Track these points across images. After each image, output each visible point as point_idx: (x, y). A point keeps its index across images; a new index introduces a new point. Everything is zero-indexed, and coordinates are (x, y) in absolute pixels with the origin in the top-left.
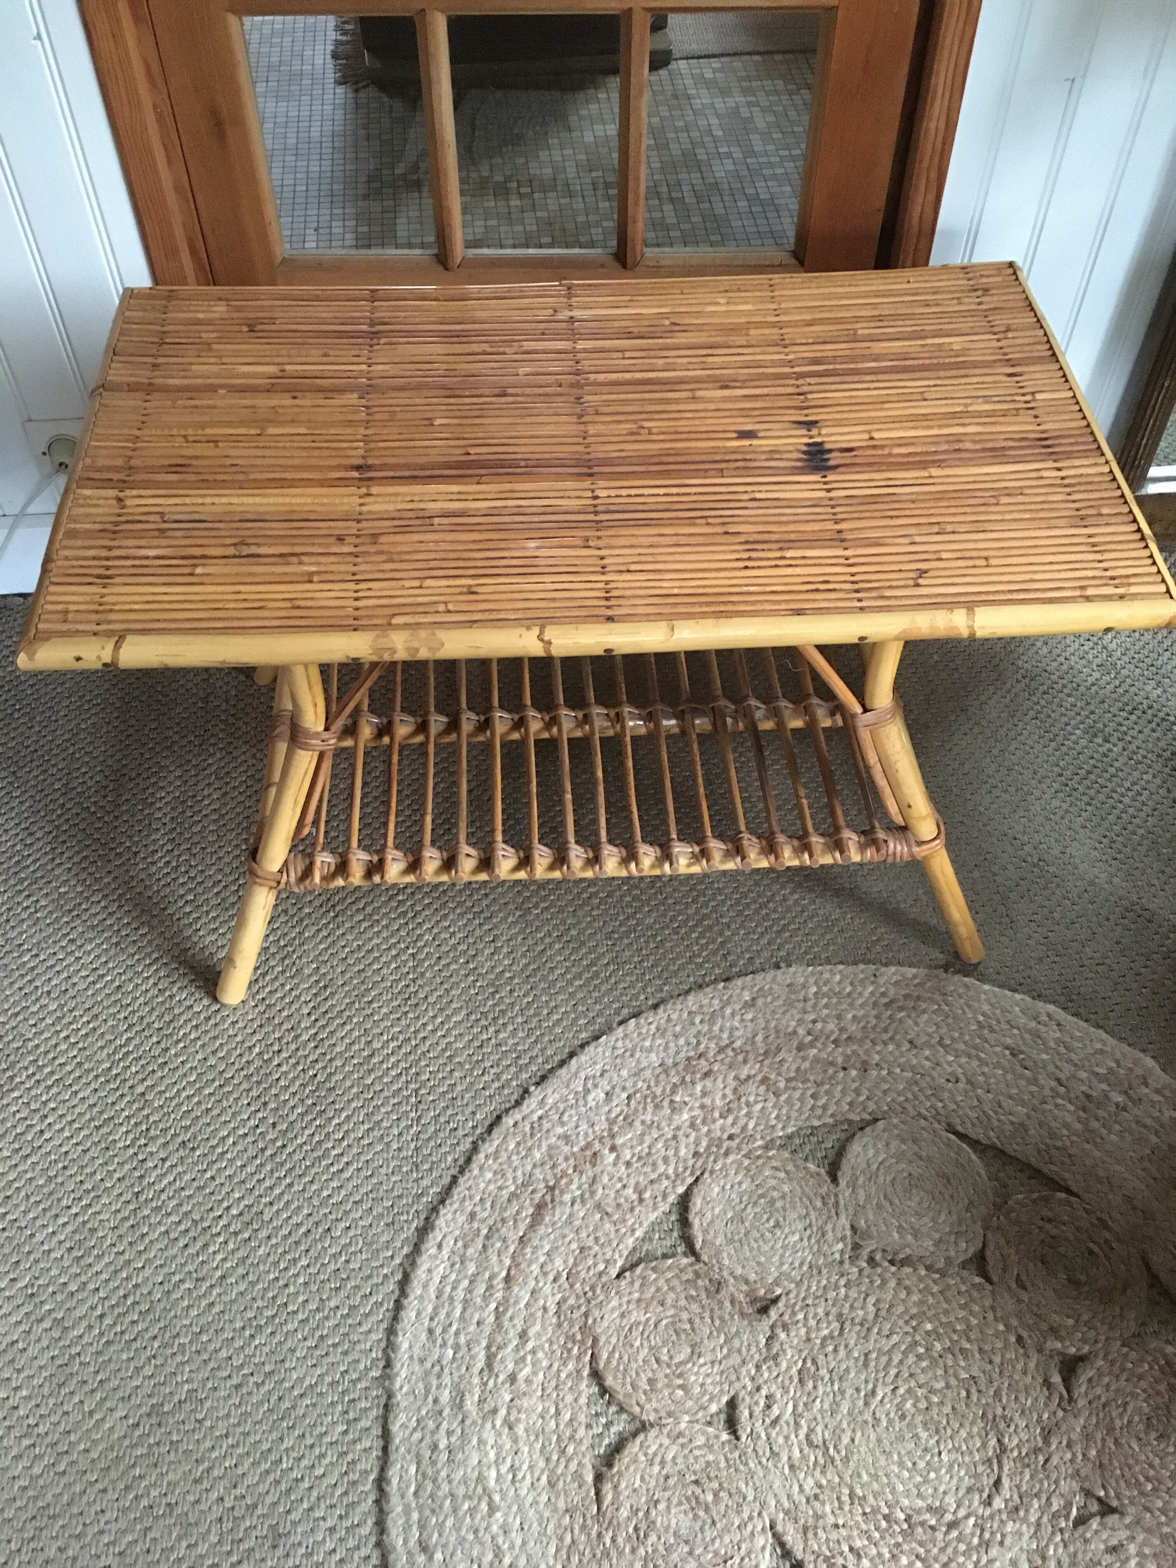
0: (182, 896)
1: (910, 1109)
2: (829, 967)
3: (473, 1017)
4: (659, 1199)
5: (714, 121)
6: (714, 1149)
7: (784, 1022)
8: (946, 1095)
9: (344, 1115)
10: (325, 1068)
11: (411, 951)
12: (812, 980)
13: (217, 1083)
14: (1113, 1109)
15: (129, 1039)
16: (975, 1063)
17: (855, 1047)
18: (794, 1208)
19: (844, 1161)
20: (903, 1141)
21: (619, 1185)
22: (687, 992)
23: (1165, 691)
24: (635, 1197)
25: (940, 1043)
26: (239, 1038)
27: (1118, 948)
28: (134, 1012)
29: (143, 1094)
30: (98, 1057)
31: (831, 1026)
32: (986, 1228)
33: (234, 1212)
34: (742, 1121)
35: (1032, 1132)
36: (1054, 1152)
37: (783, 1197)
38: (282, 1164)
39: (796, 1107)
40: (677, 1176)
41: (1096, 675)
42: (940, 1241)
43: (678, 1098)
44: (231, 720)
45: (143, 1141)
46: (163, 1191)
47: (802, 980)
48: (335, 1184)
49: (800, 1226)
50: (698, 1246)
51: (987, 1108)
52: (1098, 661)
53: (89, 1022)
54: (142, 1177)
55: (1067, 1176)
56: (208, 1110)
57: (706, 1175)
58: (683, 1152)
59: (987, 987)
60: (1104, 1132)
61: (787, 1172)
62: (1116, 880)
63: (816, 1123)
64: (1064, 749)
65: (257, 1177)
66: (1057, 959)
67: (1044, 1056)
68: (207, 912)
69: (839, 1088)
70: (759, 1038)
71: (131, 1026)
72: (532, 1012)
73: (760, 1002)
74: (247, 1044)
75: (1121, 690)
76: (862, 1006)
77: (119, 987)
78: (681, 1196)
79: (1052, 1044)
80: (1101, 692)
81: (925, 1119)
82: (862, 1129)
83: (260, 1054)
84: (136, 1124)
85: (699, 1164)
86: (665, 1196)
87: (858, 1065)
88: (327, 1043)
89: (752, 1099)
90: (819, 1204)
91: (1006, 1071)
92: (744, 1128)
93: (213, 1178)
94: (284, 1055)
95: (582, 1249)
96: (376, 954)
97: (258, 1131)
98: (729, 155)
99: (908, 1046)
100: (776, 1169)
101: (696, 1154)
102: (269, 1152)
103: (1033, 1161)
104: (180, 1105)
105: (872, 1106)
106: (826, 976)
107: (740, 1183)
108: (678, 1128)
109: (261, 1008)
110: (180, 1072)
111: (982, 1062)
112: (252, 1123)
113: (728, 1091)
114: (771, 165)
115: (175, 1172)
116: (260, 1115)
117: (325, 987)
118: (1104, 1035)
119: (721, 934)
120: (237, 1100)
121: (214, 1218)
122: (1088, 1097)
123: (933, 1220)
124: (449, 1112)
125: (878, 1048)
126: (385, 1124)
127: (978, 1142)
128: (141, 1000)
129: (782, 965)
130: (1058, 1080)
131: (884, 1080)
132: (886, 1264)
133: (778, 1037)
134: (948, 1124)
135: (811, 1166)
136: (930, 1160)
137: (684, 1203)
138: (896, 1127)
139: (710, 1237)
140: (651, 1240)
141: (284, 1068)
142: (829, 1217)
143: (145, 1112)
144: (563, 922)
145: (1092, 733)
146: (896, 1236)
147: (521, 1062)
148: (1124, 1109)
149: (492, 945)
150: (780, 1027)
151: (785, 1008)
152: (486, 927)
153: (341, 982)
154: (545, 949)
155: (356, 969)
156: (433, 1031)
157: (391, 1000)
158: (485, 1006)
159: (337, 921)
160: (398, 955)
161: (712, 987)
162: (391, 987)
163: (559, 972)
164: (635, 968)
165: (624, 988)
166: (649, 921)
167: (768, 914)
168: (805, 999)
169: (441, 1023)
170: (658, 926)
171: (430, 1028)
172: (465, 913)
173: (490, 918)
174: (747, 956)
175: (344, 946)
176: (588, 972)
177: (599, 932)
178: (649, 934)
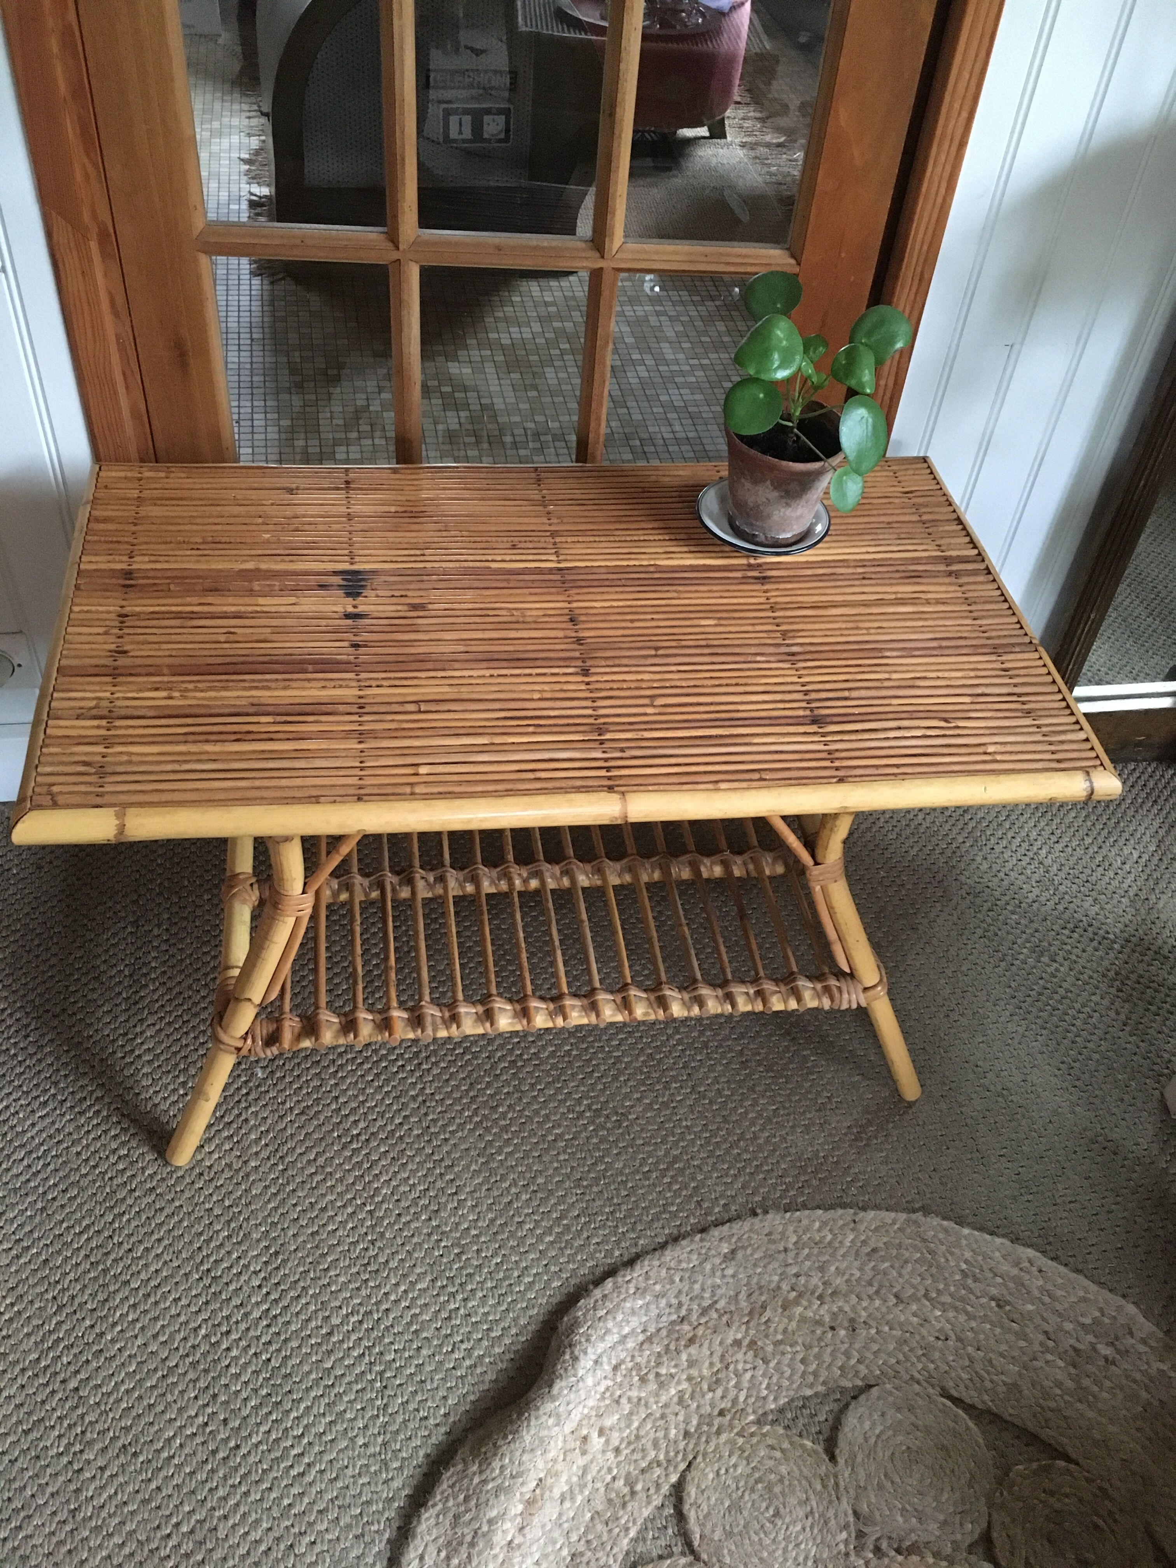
0: (114, 1151)
1: (903, 1373)
2: (807, 1212)
3: (439, 1284)
4: (652, 1491)
5: (626, 329)
6: (705, 1428)
7: (767, 1277)
8: (937, 1355)
9: (303, 1406)
10: (279, 1351)
11: (368, 1208)
12: (791, 1229)
13: (160, 1373)
14: (1102, 1363)
15: (60, 1323)
16: (962, 1318)
17: (840, 1304)
18: (793, 1492)
19: (841, 1436)
20: (899, 1409)
21: (609, 1478)
22: (663, 1246)
23: (1102, 909)
24: (626, 1490)
25: (926, 1296)
26: (183, 1318)
27: (1086, 1183)
28: (64, 1290)
29: (77, 1389)
30: (24, 1347)
31: (815, 1280)
32: (990, 1505)
33: (185, 1529)
34: (732, 1393)
35: (1026, 1392)
36: (1049, 1414)
37: (781, 1480)
38: (236, 1469)
39: (787, 1374)
40: (669, 1461)
41: (1036, 891)
42: (945, 1522)
43: (663, 1371)
44: (164, 947)
45: (78, 1448)
46: (103, 1507)
47: (780, 1228)
48: (295, 1490)
49: (801, 1513)
50: (696, 1543)
51: (978, 1367)
52: (1036, 877)
53: (12, 1305)
54: (78, 1491)
55: (1065, 1441)
56: (151, 1406)
57: (700, 1459)
58: (673, 1432)
59: (966, 1231)
60: (1096, 1389)
61: (783, 1451)
62: (1078, 1109)
63: (808, 1392)
64: (1014, 968)
65: (208, 1486)
66: (1030, 1197)
67: (1030, 1307)
68: (143, 1169)
69: (829, 1350)
70: (743, 1296)
71: (60, 1308)
72: (502, 1274)
73: (740, 1254)
74: (193, 1325)
75: (1060, 907)
76: (843, 1256)
77: (46, 1261)
78: (673, 1486)
79: (1036, 1293)
80: (1043, 909)
81: (918, 1383)
82: (855, 1398)
83: (206, 1336)
84: (70, 1426)
85: (691, 1446)
86: (658, 1486)
87: (846, 1324)
88: (280, 1320)
89: (740, 1366)
90: (819, 1487)
91: (992, 1324)
92: (735, 1401)
93: (159, 1489)
94: (234, 1336)
95: (573, 1556)
96: (331, 1213)
97: (208, 1430)
98: (642, 362)
99: (895, 1301)
100: (772, 1448)
101: (687, 1434)
102: (221, 1455)
103: (1030, 1426)
104: (119, 1401)
105: (863, 1370)
106: (805, 1222)
107: (735, 1466)
108: (666, 1406)
109: (207, 1281)
110: (117, 1362)
111: (971, 1317)
112: (200, 1420)
113: (716, 1359)
114: (682, 373)
115: (116, 1483)
116: (209, 1410)
117: (277, 1253)
118: (1087, 1283)
119: (693, 1179)
120: (182, 1392)
121: (162, 1538)
122: (1076, 1350)
123: (936, 1499)
124: (419, 1398)
125: (864, 1304)
126: (348, 1415)
127: (973, 1407)
128: (72, 1276)
129: (759, 1211)
130: (1046, 1333)
131: (873, 1340)
132: (893, 1553)
133: (761, 1294)
134: (943, 1389)
135: (809, 1444)
136: (927, 1430)
137: (678, 1491)
138: (890, 1393)
139: (707, 1531)
140: (644, 1540)
141: (234, 1353)
142: (830, 1502)
143: (80, 1411)
144: (529, 1167)
145: (1038, 951)
146: (900, 1519)
147: (493, 1334)
148: (1113, 1363)
149: (455, 1198)
150: (763, 1283)
151: (766, 1261)
152: (448, 1177)
153: (293, 1248)
154: (511, 1201)
155: (310, 1231)
156: (396, 1302)
157: (349, 1266)
158: (451, 1269)
159: (286, 1175)
160: (354, 1213)
161: (689, 1239)
162: (349, 1250)
163: (527, 1227)
164: (607, 1219)
165: (597, 1243)
166: (619, 1165)
167: (739, 1154)
168: (786, 1250)
169: (405, 1291)
170: (627, 1171)
171: (393, 1298)
172: (425, 1162)
173: (452, 1166)
174: (722, 1202)
175: (295, 1205)
176: (559, 1226)
177: (566, 1179)
178: (619, 1180)
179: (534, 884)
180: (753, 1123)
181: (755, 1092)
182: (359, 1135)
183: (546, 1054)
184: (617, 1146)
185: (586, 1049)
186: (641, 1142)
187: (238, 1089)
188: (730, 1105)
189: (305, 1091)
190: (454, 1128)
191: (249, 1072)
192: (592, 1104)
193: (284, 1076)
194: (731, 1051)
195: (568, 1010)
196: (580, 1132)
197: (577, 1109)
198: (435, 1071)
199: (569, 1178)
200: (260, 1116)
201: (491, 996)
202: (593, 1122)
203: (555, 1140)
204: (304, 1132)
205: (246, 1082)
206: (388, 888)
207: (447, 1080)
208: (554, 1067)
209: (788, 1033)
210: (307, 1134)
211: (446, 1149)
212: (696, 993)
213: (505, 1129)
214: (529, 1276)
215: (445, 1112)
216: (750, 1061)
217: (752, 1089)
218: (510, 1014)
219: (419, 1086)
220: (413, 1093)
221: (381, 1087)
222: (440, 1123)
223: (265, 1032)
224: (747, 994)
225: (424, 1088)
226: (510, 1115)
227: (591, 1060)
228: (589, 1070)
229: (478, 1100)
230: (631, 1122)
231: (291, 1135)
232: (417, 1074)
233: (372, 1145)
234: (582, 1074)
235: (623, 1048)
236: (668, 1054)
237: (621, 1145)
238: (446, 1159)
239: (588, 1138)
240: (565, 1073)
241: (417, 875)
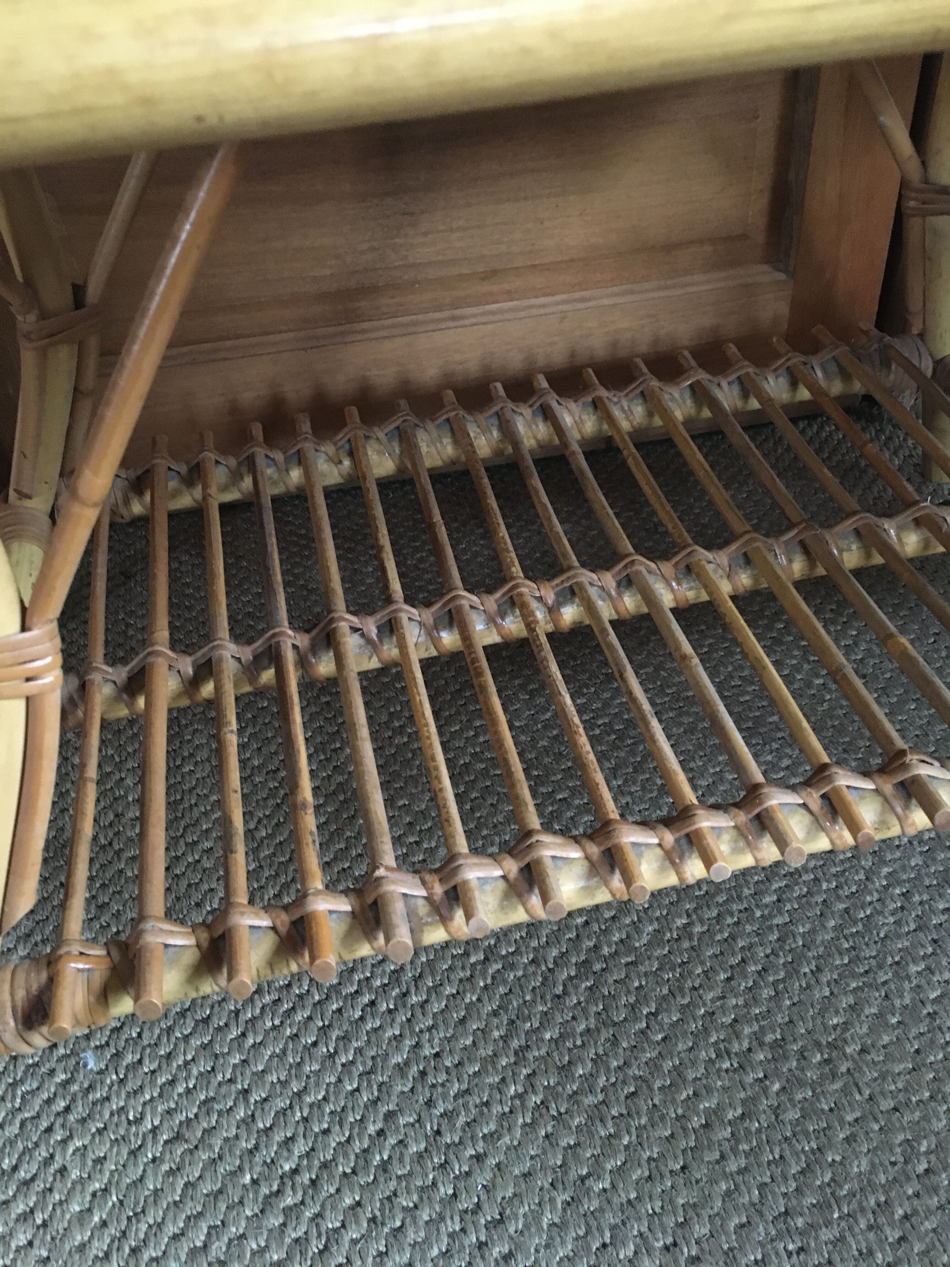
152: (496, 1252)
166: (859, 1166)
170: (883, 1179)
172: (442, 1218)
173: (501, 1221)
177: (756, 1219)
178: (872, 1202)
179: (569, 613)
182: (295, 1171)
183: (645, 939)
186: (889, 1104)
187: (49, 1102)
189: (181, 1089)
190: (493, 1127)
191: (73, 1061)
192: (763, 1031)
193: (140, 1062)
195: (710, 840)
196: (754, 1100)
197: (735, 1047)
198: (436, 1007)
199: (761, 1214)
200: (91, 1156)
201: (529, 833)
202: (777, 1074)
203: (707, 1126)
204: (180, 1183)
205: (66, 1084)
206: (290, 656)
207: (463, 1021)
208: (665, 964)
210: (187, 1184)
211: (481, 1179)
213: (597, 1113)
215: (467, 1092)
218: (580, 868)
219: (408, 1043)
220: (398, 1059)
221: (332, 1056)
222: (461, 1120)
223: (21, 994)
225: (418, 1045)
226: (602, 1081)
227: (733, 937)
228: (735, 960)
229: (530, 1056)
230: (854, 1060)
231: (156, 1191)
232: (401, 1018)
233: (324, 1194)
234: (725, 971)
235: (788, 907)
236: (878, 906)
237: (849, 1118)
238: (485, 1206)
239: (776, 1111)
240: (690, 973)
241: (344, 626)
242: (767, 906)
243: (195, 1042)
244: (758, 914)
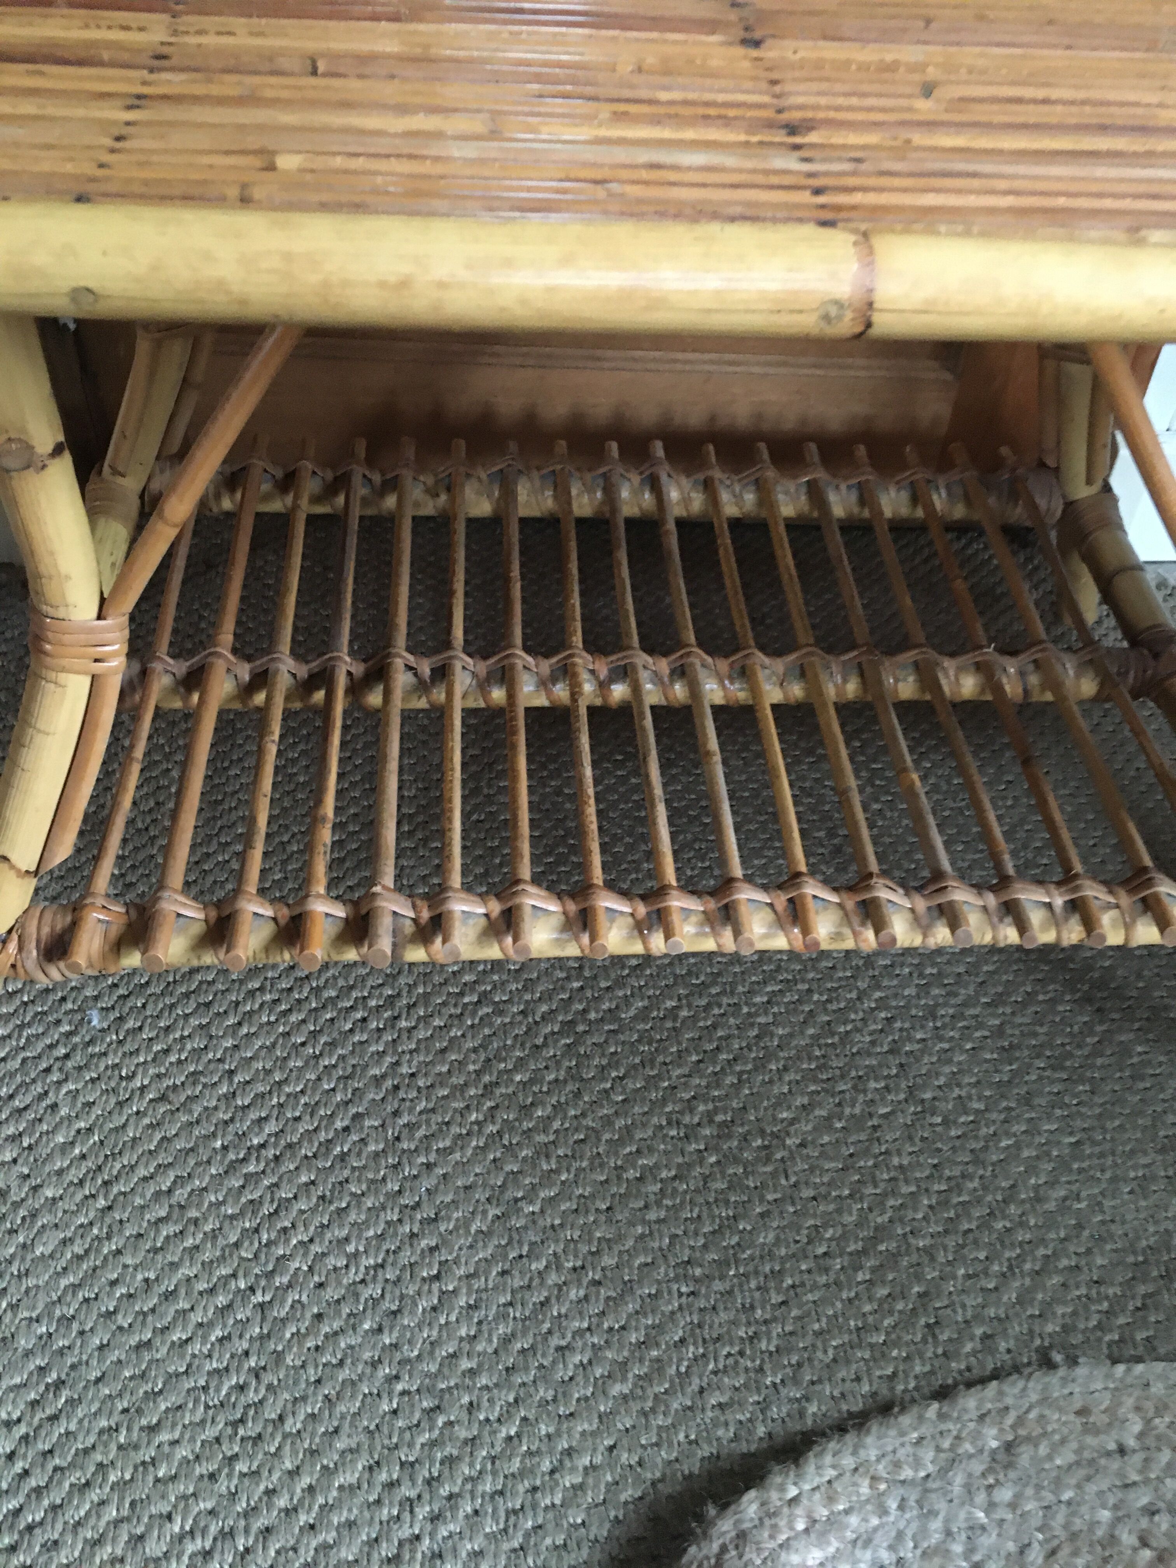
2: (1160, 1366)
3: (383, 1477)
7: (1085, 1512)
11: (259, 1298)
12: (1129, 1401)
22: (859, 1422)
47: (1106, 1400)
72: (516, 1464)
73: (1024, 1456)
88: (40, 1537)
96: (183, 1304)
106: (1158, 1388)
117: (59, 1384)
119: (918, 1277)
129: (1058, 1358)
133: (1075, 1553)
144: (587, 1231)
149: (435, 1286)
150: (1078, 1524)
151: (1082, 1473)
152: (424, 1243)
153: (94, 1374)
154: (548, 1299)
155: (134, 1341)
156: (290, 1512)
157: (203, 1422)
158: (411, 1445)
159: (108, 1220)
160: (229, 1306)
161: (915, 1410)
162: (205, 1389)
163: (577, 1359)
164: (741, 1353)
165: (720, 1405)
166: (766, 1238)
167: (1008, 1230)
168: (1122, 1451)
169: (311, 1489)
170: (783, 1252)
171: (282, 1502)
172: (383, 1208)
173: (435, 1220)
174: (979, 1331)
175: (114, 1283)
176: (641, 1360)
177: (661, 1261)
178: (767, 1269)
179: (619, 691)
180: (1031, 1169)
181: (1032, 1107)
182: (263, 1146)
183: (632, 1012)
184: (762, 1199)
185: (708, 1007)
186: (810, 1193)
187: (51, 1047)
188: (984, 1131)
189: (173, 1058)
190: (448, 1143)
191: (78, 1017)
192: (716, 1111)
193: (140, 1028)
194: (980, 1026)
195: (675, 920)
196: (689, 1166)
197: (687, 1119)
198: (422, 1034)
199: (666, 1258)
200: (81, 1099)
201: (518, 882)
202: (717, 1149)
203: (640, 1179)
204: (158, 1136)
205: (69, 1034)
206: (341, 682)
207: (443, 1051)
208: (644, 1037)
209: (1088, 999)
210: (164, 1138)
211: (426, 1183)
212: (942, 899)
213: (544, 1151)
214: (573, 1469)
215: (433, 1110)
216: (1019, 1047)
217: (1027, 1100)
218: (557, 920)
219: (388, 1060)
220: (376, 1071)
221: (316, 1057)
222: (420, 1133)
223: (46, 930)
224: (1049, 906)
225: (397, 1064)
227: (714, 1026)
228: (710, 1047)
229: (498, 1092)
230: (791, 1152)
231: (134, 1139)
232: (388, 1037)
233: (283, 1169)
234: (698, 1054)
235: (775, 1009)
236: (859, 1024)
237: (770, 1197)
238: (424, 1205)
239: (706, 1178)
240: (666, 1049)
241: (399, 663)
242: (755, 1005)
243: (194, 1022)
244: (745, 1010)
